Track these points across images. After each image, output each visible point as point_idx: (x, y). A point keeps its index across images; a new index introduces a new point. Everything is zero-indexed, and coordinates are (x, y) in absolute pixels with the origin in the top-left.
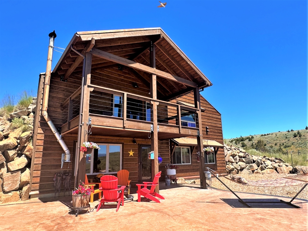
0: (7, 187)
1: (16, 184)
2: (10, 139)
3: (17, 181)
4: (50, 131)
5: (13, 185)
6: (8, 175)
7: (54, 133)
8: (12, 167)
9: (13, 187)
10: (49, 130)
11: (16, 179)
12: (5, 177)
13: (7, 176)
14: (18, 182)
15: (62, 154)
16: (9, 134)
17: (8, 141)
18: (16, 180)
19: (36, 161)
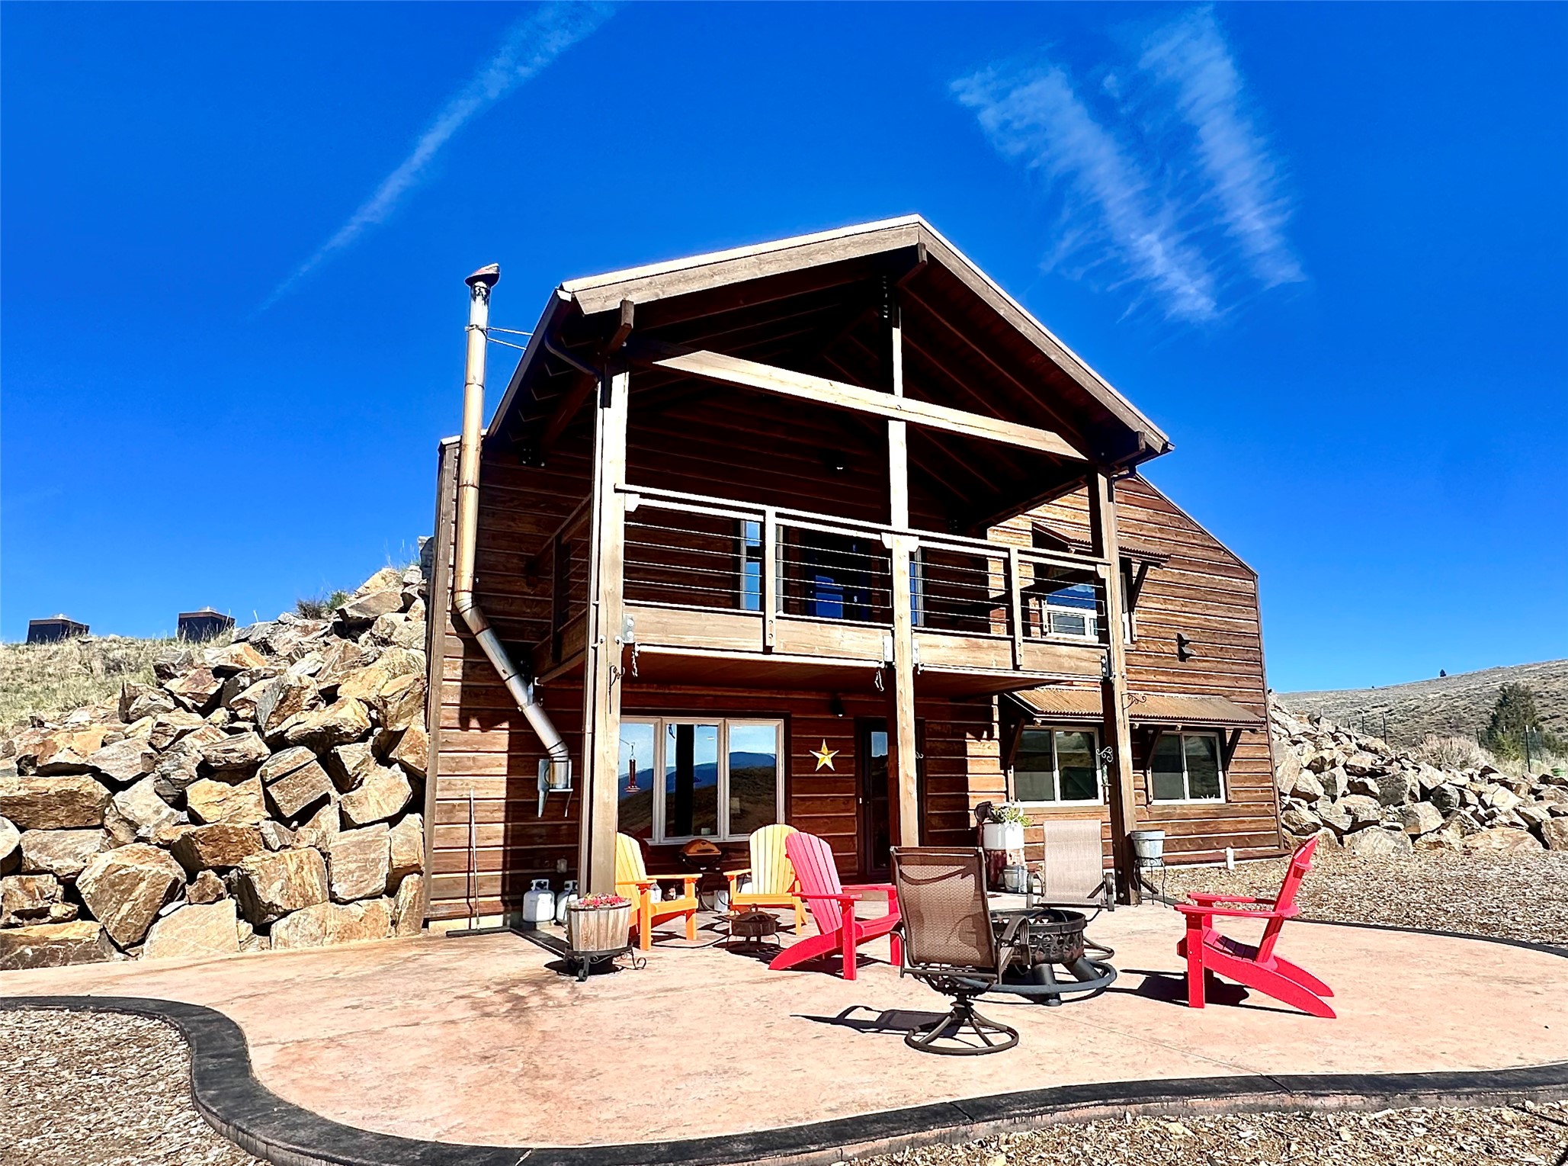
0: (345, 886)
1: (375, 875)
2: (344, 703)
3: (376, 862)
4: (490, 672)
5: (366, 876)
6: (344, 841)
7: (505, 677)
8: (358, 811)
9: (363, 885)
10: (487, 666)
11: (373, 856)
12: (336, 847)
13: (341, 843)
14: (380, 866)
15: (541, 762)
16: (338, 686)
17: (335, 712)
18: (374, 860)
19: (441, 790)
